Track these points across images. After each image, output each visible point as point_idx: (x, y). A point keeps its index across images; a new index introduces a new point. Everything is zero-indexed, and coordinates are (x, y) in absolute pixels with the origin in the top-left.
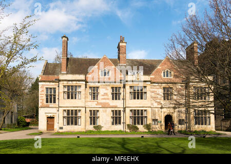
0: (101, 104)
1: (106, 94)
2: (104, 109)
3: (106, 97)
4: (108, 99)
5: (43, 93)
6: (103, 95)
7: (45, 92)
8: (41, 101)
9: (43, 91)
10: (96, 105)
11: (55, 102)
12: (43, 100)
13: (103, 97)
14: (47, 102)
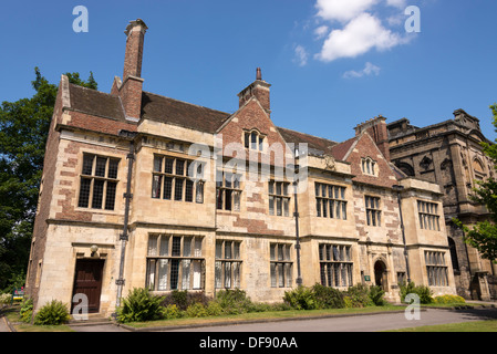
0: (246, 222)
1: (257, 197)
2: (254, 239)
3: (256, 204)
4: (263, 211)
5: (72, 170)
6: (251, 200)
7: (78, 169)
8: (63, 197)
9: (72, 162)
10: (235, 225)
11: (110, 206)
12: (67, 193)
13: (251, 205)
14: (83, 202)
